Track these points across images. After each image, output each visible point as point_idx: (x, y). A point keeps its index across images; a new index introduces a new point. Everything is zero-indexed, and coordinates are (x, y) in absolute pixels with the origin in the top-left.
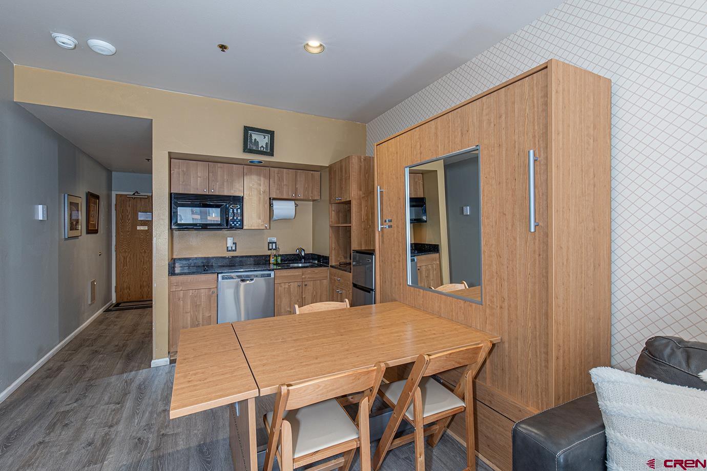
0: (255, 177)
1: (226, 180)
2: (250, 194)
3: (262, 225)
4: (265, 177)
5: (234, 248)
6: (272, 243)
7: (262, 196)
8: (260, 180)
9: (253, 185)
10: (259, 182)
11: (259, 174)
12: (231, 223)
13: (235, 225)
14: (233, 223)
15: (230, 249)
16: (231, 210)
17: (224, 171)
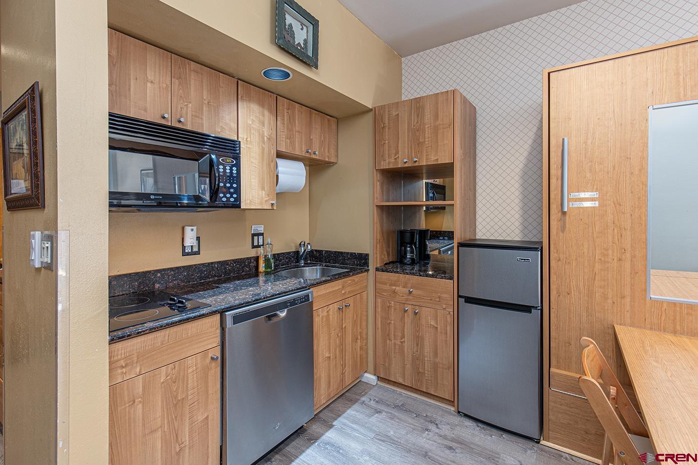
0: (255, 107)
1: (206, 102)
2: (249, 139)
3: (266, 201)
4: (270, 111)
5: (195, 249)
6: (258, 235)
7: (266, 146)
8: (263, 116)
9: (253, 121)
10: (261, 117)
11: (261, 104)
12: (221, 195)
13: (228, 199)
14: (225, 196)
15: (188, 250)
16: (221, 167)
17: (202, 82)
